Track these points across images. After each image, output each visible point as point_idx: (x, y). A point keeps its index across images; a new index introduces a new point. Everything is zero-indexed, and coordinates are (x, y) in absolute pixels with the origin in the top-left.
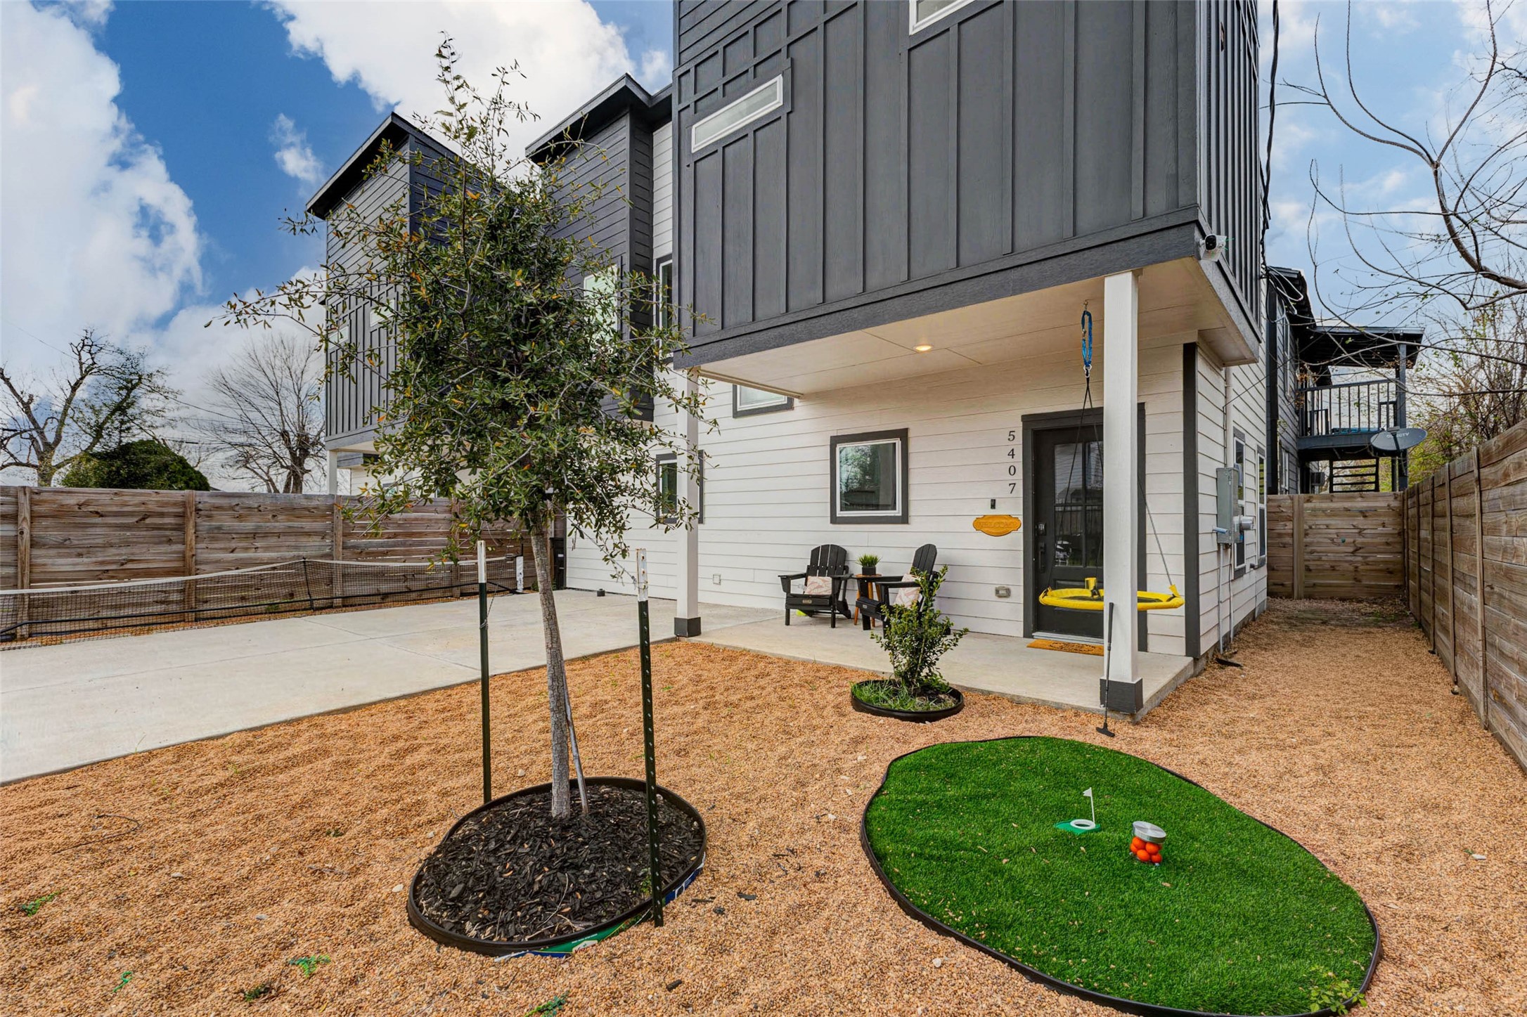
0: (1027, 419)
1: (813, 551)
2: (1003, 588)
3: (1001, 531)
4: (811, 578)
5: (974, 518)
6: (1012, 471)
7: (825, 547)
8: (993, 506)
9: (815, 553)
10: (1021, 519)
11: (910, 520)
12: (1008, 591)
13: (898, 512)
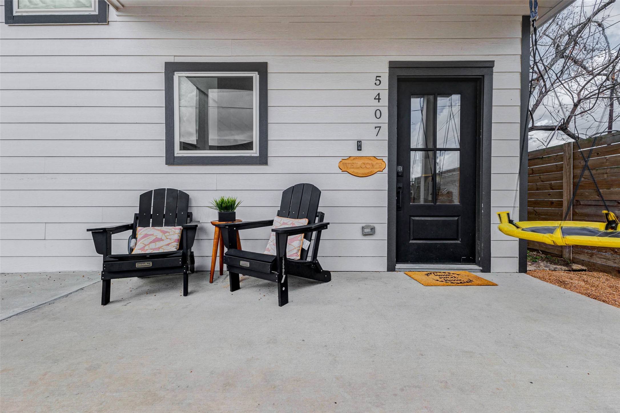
0: (393, 66)
1: (142, 196)
2: (367, 227)
3: (366, 171)
4: (141, 231)
5: (340, 159)
6: (378, 113)
7: (160, 192)
8: (359, 148)
9: (145, 198)
10: (386, 160)
11: (270, 160)
12: (373, 229)
13: (255, 152)
